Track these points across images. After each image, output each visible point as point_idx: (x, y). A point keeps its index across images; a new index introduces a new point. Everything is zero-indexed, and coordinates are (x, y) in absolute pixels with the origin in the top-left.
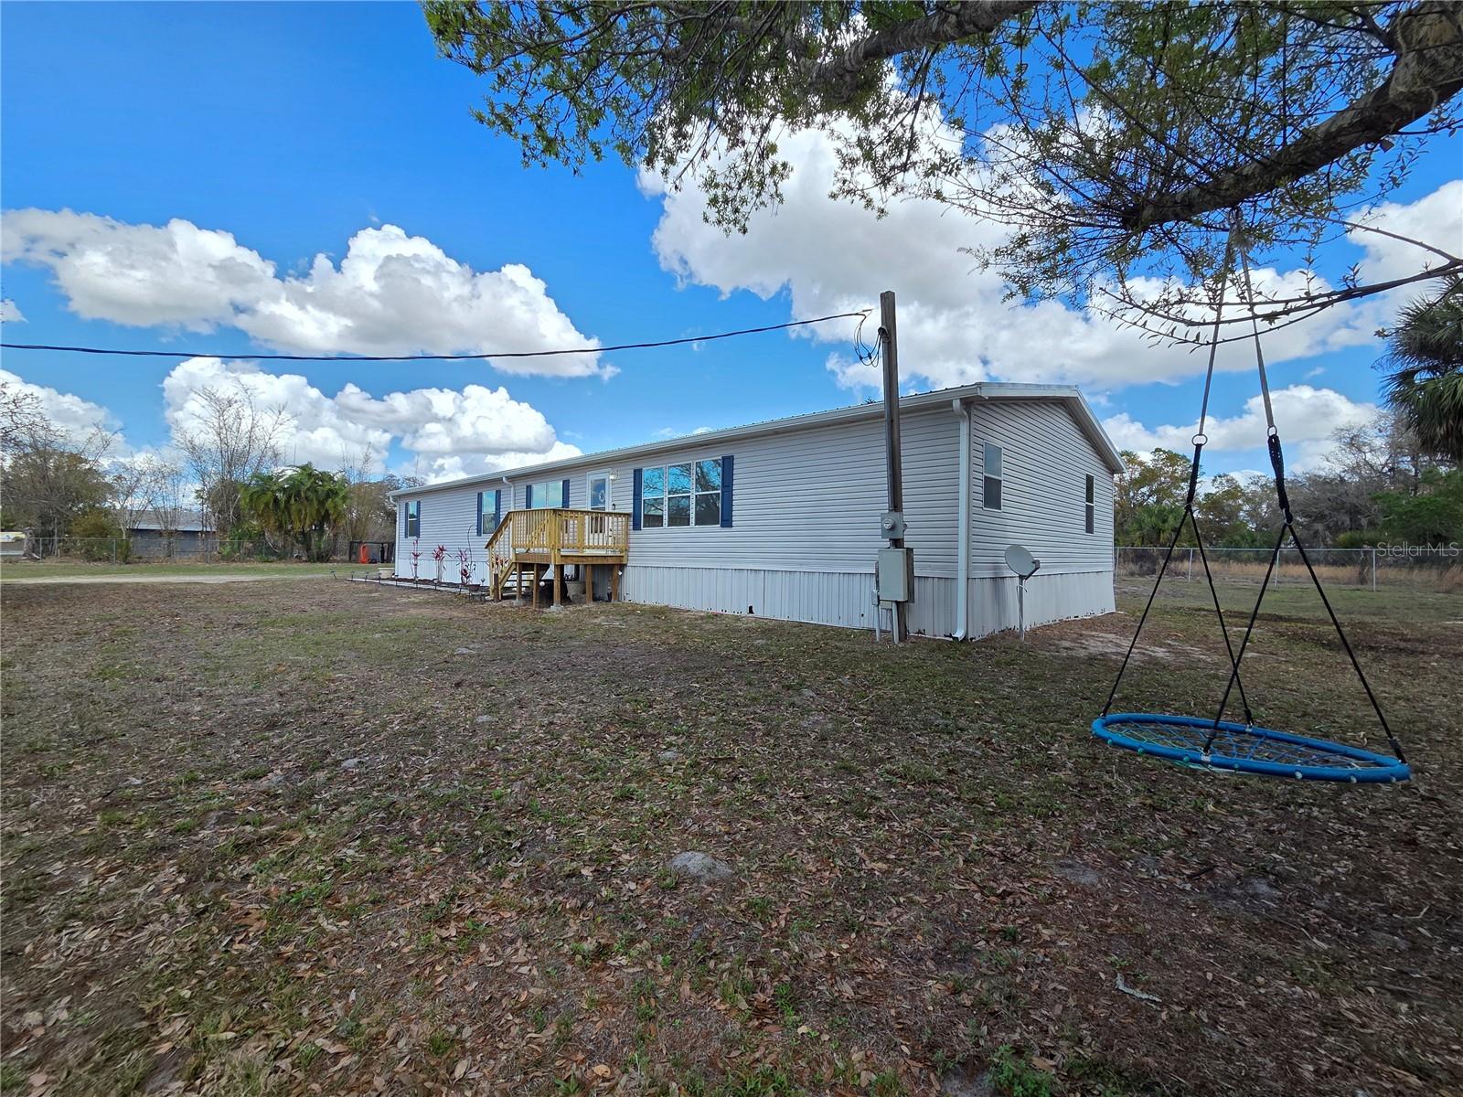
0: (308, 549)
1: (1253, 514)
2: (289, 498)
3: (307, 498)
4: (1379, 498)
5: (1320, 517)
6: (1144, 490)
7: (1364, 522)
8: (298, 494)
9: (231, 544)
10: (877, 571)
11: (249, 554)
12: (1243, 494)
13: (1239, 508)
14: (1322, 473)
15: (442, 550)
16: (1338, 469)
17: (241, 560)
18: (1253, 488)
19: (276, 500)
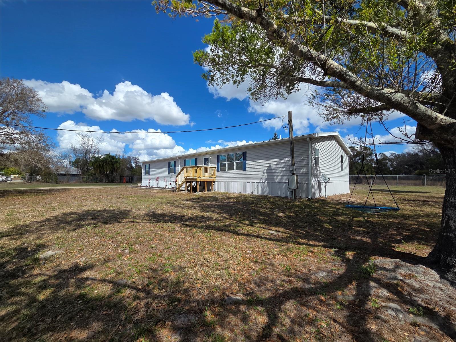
0: (108, 179)
1: (391, 165)
2: (103, 163)
3: (109, 164)
4: (428, 160)
5: (411, 166)
6: (358, 158)
7: (424, 167)
8: (106, 163)
9: (86, 177)
10: (288, 181)
11: (91, 180)
12: (388, 159)
13: (387, 163)
14: (412, 152)
15: (158, 178)
16: (416, 151)
17: (89, 182)
18: (391, 157)
19: (100, 165)
